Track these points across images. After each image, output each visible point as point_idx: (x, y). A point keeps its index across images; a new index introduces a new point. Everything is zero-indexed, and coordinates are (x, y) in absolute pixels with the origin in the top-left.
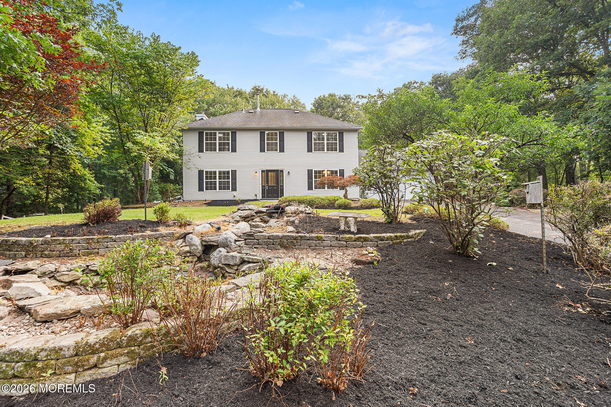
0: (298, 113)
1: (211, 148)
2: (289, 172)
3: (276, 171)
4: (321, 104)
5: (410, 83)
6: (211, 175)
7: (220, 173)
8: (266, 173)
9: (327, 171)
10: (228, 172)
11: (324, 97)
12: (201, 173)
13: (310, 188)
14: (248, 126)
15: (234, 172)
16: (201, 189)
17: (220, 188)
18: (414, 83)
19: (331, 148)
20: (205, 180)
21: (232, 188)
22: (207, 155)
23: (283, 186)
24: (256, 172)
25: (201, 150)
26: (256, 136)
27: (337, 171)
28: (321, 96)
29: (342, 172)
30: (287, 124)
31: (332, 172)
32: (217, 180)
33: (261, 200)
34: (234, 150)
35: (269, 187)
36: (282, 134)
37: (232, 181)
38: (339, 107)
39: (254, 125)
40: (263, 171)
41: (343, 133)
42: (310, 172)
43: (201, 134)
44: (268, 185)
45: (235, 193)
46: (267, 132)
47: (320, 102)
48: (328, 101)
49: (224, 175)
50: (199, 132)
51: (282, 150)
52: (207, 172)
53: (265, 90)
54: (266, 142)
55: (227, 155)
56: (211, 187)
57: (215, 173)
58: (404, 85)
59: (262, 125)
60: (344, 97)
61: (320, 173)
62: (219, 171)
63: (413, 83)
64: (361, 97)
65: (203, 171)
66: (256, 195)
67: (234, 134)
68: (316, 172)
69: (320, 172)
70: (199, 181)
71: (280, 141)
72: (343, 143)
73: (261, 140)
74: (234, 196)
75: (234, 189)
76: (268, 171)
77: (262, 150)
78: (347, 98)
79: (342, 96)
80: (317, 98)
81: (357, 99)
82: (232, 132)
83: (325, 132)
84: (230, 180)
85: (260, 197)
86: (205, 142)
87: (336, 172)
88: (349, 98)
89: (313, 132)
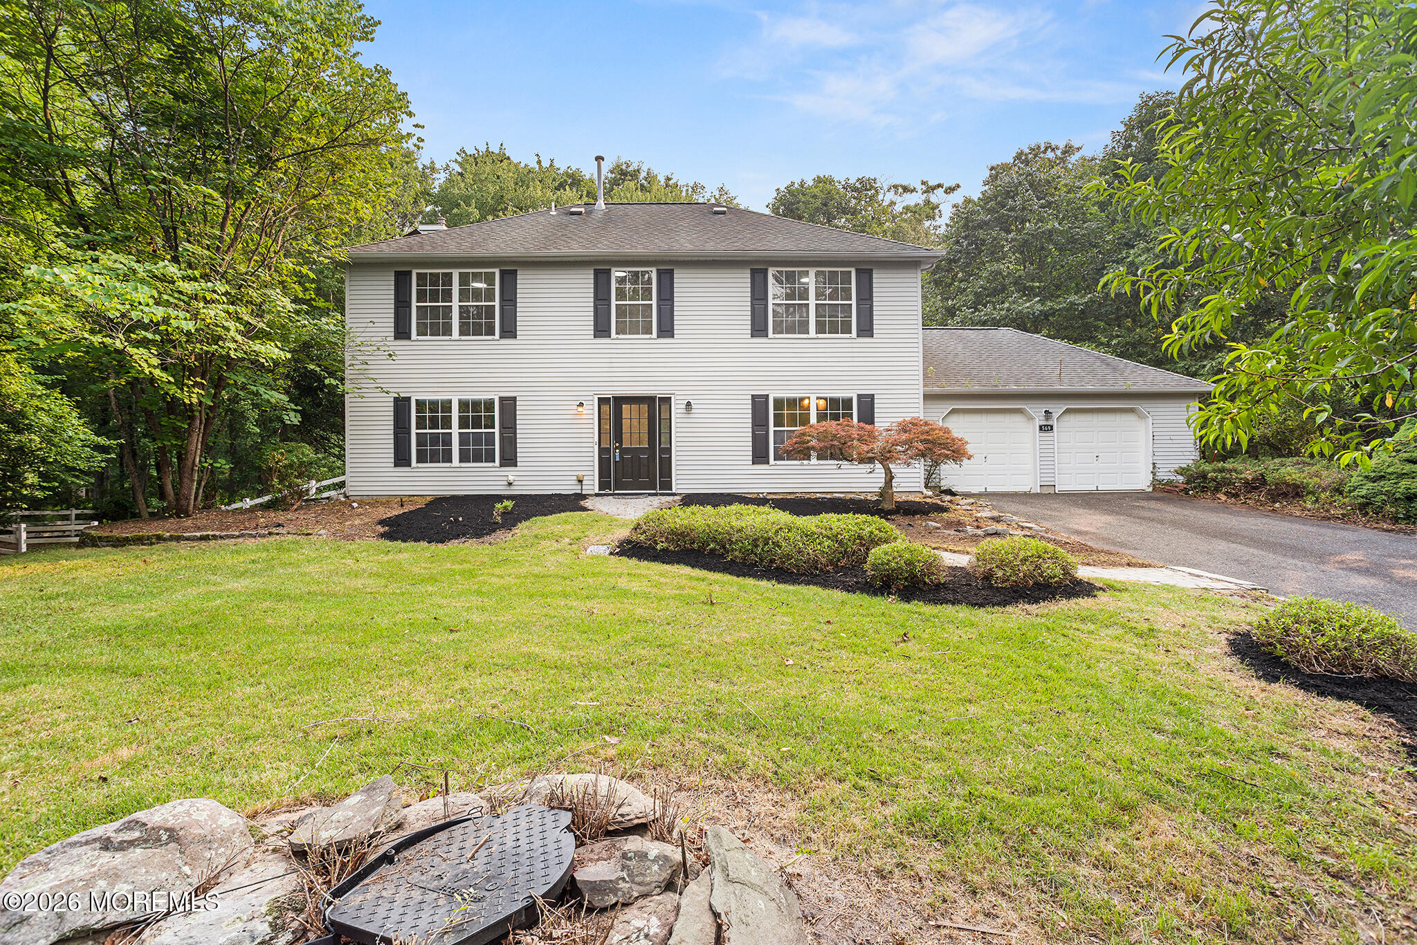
0: (724, 213)
1: (436, 325)
2: (689, 404)
3: (649, 400)
4: (793, 204)
5: (1035, 151)
6: (435, 413)
7: (463, 405)
8: (613, 407)
9: (818, 398)
10: (489, 405)
11: (802, 186)
12: (401, 405)
13: (760, 456)
14: (553, 252)
15: (509, 405)
16: (401, 459)
17: (464, 458)
18: (1046, 149)
19: (832, 324)
20: (414, 431)
21: (502, 458)
22: (421, 346)
23: (669, 450)
24: (581, 405)
25: (402, 332)
26: (581, 286)
27: (850, 400)
28: (793, 184)
29: (867, 405)
30: (685, 243)
31: (833, 402)
32: (455, 431)
33: (597, 495)
34: (509, 331)
35: (623, 451)
36: (665, 277)
37: (501, 434)
38: (844, 211)
39: (575, 249)
40: (602, 401)
41: (870, 272)
42: (759, 403)
43: (402, 280)
44: (620, 447)
45: (511, 473)
46: (617, 273)
47: (791, 199)
48: (815, 197)
49: (475, 413)
50: (398, 274)
51: (666, 330)
52: (420, 404)
53: (643, 175)
54: (614, 303)
55: (489, 347)
56: (435, 451)
57: (447, 406)
58: (1018, 156)
59: (603, 248)
60: (858, 185)
61: (791, 409)
62: (460, 402)
63: (1042, 149)
64: (900, 190)
65: (409, 398)
66: (580, 481)
67: (509, 278)
68: (779, 403)
69: (792, 403)
70: (396, 434)
71: (659, 299)
72: (871, 307)
73: (596, 298)
74: (510, 484)
75: (509, 459)
76: (620, 401)
77: (601, 330)
78: (865, 187)
79: (852, 181)
80: (782, 189)
81: (890, 196)
82: (502, 273)
83: (812, 272)
84: (497, 430)
85: (592, 485)
86: (414, 304)
87: (847, 403)
88: (872, 187)
89: (771, 271)
